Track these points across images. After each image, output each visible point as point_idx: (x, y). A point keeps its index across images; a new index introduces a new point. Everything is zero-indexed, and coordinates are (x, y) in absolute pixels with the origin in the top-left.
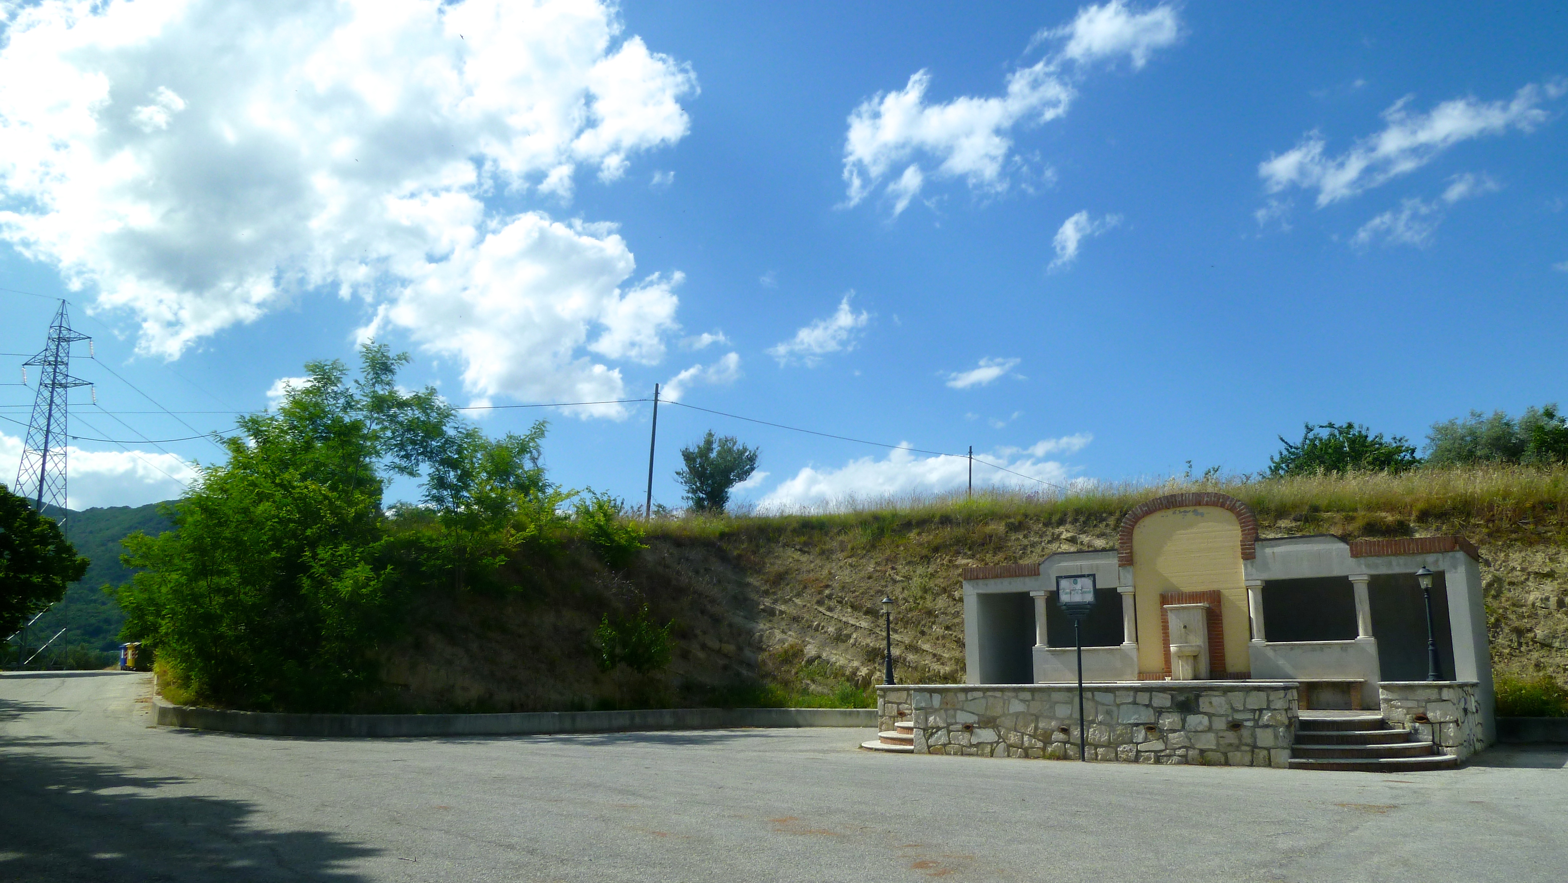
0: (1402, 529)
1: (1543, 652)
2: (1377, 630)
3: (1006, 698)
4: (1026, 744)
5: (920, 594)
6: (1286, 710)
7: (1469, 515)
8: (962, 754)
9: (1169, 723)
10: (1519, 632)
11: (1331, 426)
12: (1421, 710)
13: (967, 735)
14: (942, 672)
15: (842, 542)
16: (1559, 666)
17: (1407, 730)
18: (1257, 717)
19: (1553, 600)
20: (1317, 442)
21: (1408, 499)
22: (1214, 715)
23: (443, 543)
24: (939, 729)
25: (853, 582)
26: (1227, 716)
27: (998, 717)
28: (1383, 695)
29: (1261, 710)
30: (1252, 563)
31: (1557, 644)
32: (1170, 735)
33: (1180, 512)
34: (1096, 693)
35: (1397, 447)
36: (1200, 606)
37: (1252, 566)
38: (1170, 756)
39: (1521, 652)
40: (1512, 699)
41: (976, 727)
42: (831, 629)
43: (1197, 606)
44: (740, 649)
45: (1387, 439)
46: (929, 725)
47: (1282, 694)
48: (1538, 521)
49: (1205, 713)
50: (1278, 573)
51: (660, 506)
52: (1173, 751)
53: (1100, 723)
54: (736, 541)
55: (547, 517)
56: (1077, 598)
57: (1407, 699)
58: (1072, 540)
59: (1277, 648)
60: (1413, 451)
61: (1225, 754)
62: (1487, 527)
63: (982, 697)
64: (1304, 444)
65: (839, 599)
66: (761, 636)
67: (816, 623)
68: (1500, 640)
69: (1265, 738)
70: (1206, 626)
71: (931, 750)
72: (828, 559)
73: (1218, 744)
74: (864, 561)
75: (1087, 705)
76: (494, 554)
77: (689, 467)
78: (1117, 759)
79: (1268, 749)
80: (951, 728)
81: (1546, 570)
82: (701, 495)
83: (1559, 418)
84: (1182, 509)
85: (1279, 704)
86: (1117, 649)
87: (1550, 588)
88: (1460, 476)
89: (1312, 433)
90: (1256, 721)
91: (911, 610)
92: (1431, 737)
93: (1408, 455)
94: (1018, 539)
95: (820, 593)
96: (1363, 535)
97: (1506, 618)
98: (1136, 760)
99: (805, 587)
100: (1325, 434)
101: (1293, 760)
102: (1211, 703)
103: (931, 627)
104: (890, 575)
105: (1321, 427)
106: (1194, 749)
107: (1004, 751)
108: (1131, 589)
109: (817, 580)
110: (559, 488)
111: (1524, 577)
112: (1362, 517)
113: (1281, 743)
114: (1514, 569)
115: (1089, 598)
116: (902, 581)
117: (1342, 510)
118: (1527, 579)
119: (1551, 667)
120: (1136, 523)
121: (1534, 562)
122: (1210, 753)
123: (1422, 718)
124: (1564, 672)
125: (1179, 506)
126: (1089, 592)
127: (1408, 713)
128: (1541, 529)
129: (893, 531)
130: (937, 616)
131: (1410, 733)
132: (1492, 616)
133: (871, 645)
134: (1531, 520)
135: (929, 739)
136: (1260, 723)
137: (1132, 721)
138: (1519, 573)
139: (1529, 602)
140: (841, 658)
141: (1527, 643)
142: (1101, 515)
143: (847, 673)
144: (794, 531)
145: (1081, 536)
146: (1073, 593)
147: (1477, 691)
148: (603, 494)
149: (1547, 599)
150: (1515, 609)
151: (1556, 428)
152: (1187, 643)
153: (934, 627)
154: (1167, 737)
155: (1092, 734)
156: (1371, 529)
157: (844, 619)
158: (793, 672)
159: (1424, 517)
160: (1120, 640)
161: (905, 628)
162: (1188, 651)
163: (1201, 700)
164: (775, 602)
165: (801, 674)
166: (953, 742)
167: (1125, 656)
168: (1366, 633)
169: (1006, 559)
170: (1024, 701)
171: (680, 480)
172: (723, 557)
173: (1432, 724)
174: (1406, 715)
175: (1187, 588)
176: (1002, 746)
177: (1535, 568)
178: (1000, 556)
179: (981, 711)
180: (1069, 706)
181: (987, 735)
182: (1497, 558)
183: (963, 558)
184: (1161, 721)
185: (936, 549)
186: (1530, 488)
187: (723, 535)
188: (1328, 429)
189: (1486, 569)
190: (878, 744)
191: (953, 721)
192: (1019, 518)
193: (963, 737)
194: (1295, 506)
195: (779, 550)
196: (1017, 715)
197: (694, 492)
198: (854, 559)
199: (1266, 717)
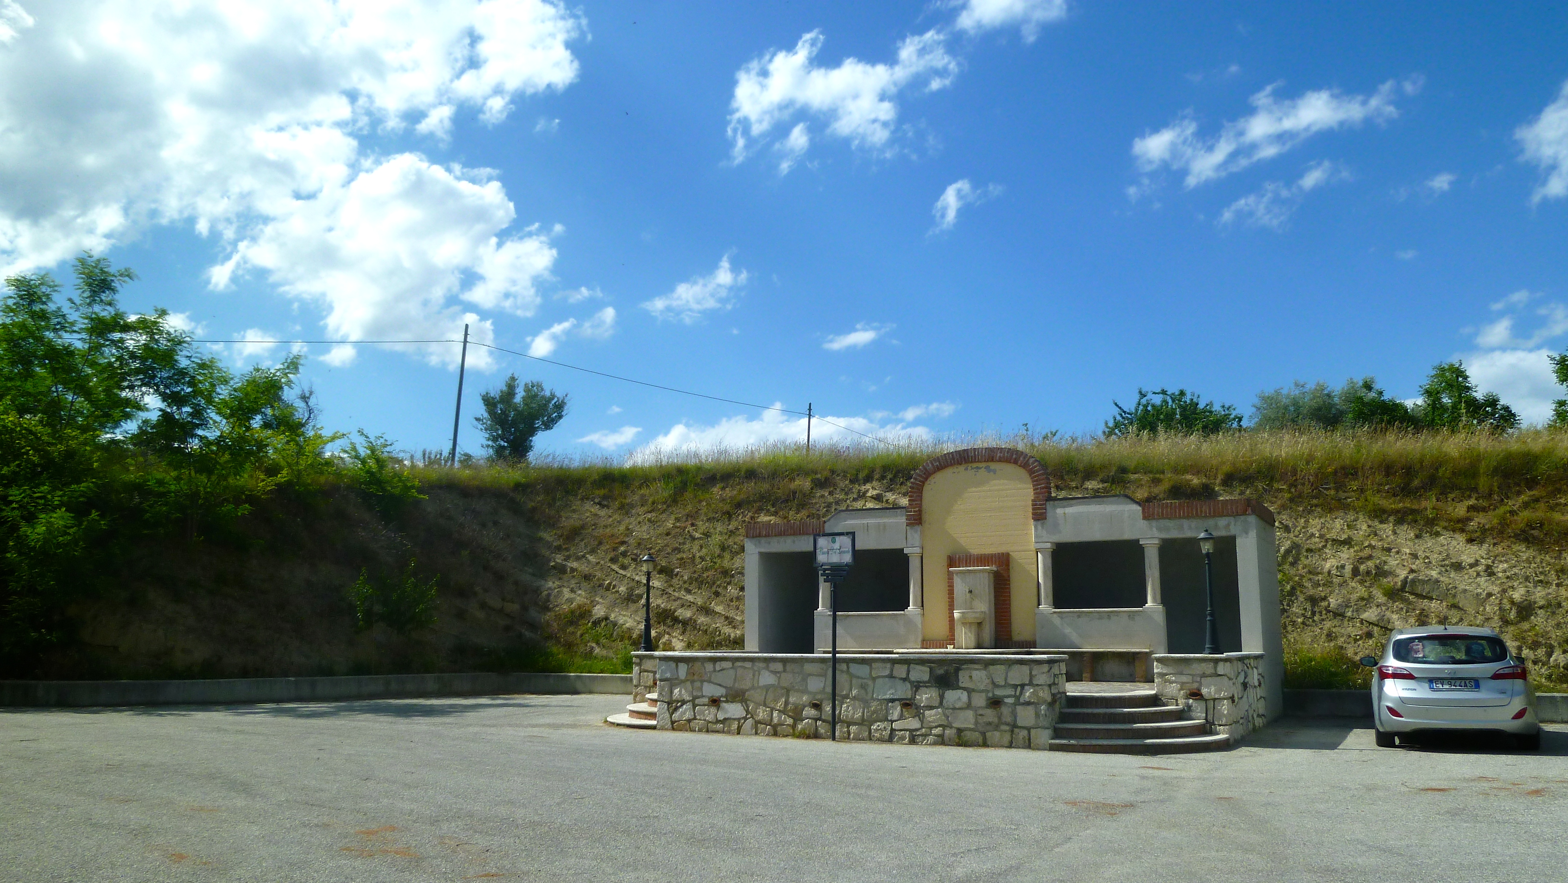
0: (1206, 492)
1: (1336, 622)
2: (1165, 599)
3: (756, 668)
4: (775, 721)
5: (718, 551)
6: (1050, 686)
7: (1272, 479)
8: (707, 731)
9: (927, 698)
10: (1314, 601)
11: (1164, 392)
12: (1195, 686)
13: (713, 710)
14: (732, 635)
15: (643, 496)
16: (1350, 636)
17: (1181, 707)
18: (1018, 693)
19: (1349, 568)
20: (1149, 408)
21: (1214, 462)
22: (973, 690)
23: (173, 488)
24: (684, 702)
25: (650, 538)
26: (987, 691)
27: (747, 690)
28: (1158, 668)
29: (1023, 686)
30: (1043, 525)
31: (1349, 614)
32: (927, 713)
33: (972, 469)
34: (851, 665)
35: (1225, 415)
36: (986, 570)
37: (1043, 527)
38: (925, 736)
39: (1314, 621)
40: (1302, 670)
41: (724, 701)
42: (622, 589)
43: (984, 570)
44: (525, 608)
45: (1217, 407)
46: (674, 698)
47: (1046, 667)
48: (1339, 487)
49: (964, 689)
50: (1068, 535)
51: (466, 455)
52: (928, 730)
53: (854, 698)
54: (532, 492)
55: (307, 462)
56: (835, 559)
57: (1182, 674)
58: (878, 498)
59: (1064, 615)
60: (1240, 420)
61: (984, 734)
62: (1290, 492)
63: (731, 668)
64: (1137, 410)
65: (634, 557)
66: (549, 595)
67: (607, 582)
68: (1294, 609)
69: (1026, 716)
70: (992, 590)
71: (675, 726)
72: (627, 513)
73: (976, 723)
74: (664, 516)
75: (841, 678)
76: (238, 502)
77: (490, 413)
78: (870, 738)
79: (1029, 729)
80: (697, 701)
81: (1344, 537)
82: (502, 443)
83: (1377, 390)
84: (975, 465)
85: (1042, 678)
86: (901, 614)
87: (1346, 555)
88: (1268, 440)
89: (1145, 398)
90: (1017, 698)
91: (707, 569)
92: (1204, 715)
93: (1236, 423)
94: (823, 496)
95: (615, 549)
96: (1168, 498)
97: (1302, 586)
98: (890, 740)
99: (600, 543)
100: (1157, 400)
101: (1053, 741)
102: (971, 677)
103: (726, 588)
104: (688, 531)
105: (1154, 393)
106: (951, 727)
107: (752, 729)
108: (918, 550)
109: (613, 536)
110: (320, 429)
111: (1322, 544)
112: (1169, 479)
113: (1043, 722)
114: (1313, 535)
115: (847, 558)
116: (700, 538)
117: (1151, 472)
118: (1325, 546)
119: (1342, 636)
120: (926, 479)
121: (1332, 529)
122: (968, 733)
123: (1196, 695)
124: (1355, 643)
125: (972, 462)
126: (848, 552)
127: (1181, 689)
128: (1342, 495)
129: (697, 485)
130: (733, 576)
131: (1182, 711)
132: (1288, 583)
133: (662, 606)
134: (1332, 485)
135: (673, 713)
136: (1022, 700)
137: (888, 697)
138: (1317, 540)
139: (1326, 570)
140: (629, 620)
141: (1321, 612)
142: (909, 473)
143: (634, 636)
144: (594, 483)
145: (887, 494)
146: (830, 553)
147: (1261, 662)
148: (378, 438)
149: (1343, 567)
150: (1311, 576)
151: (1373, 400)
152: (971, 609)
153: (729, 588)
154: (923, 714)
155: (846, 710)
156: (1176, 491)
157: (637, 578)
158: (579, 633)
159: (1229, 480)
160: (904, 604)
161: (699, 588)
162: (972, 617)
163: (961, 674)
164: (567, 558)
165: (587, 637)
166: (698, 717)
167: (909, 622)
168: (1154, 600)
169: (808, 516)
170: (775, 673)
171: (480, 426)
172: (515, 509)
173: (1206, 700)
174: (1180, 690)
175: (976, 550)
176: (750, 721)
177: (1333, 535)
178: (804, 513)
179: (729, 683)
180: (823, 679)
181: (734, 710)
182: (1297, 524)
183: (765, 515)
184: (917, 697)
185: (739, 505)
186: (1333, 452)
187: (518, 487)
188: (1161, 395)
189: (1286, 535)
190: (625, 719)
191: (700, 694)
192: (826, 473)
193: (709, 712)
194: (1104, 467)
195: (576, 504)
196: (767, 688)
197: (495, 439)
198: (654, 514)
199: (1028, 693)
